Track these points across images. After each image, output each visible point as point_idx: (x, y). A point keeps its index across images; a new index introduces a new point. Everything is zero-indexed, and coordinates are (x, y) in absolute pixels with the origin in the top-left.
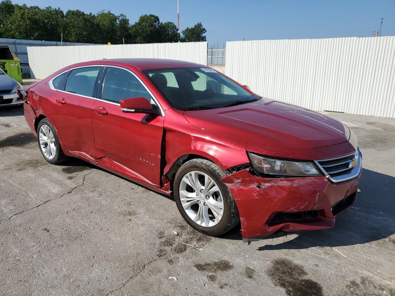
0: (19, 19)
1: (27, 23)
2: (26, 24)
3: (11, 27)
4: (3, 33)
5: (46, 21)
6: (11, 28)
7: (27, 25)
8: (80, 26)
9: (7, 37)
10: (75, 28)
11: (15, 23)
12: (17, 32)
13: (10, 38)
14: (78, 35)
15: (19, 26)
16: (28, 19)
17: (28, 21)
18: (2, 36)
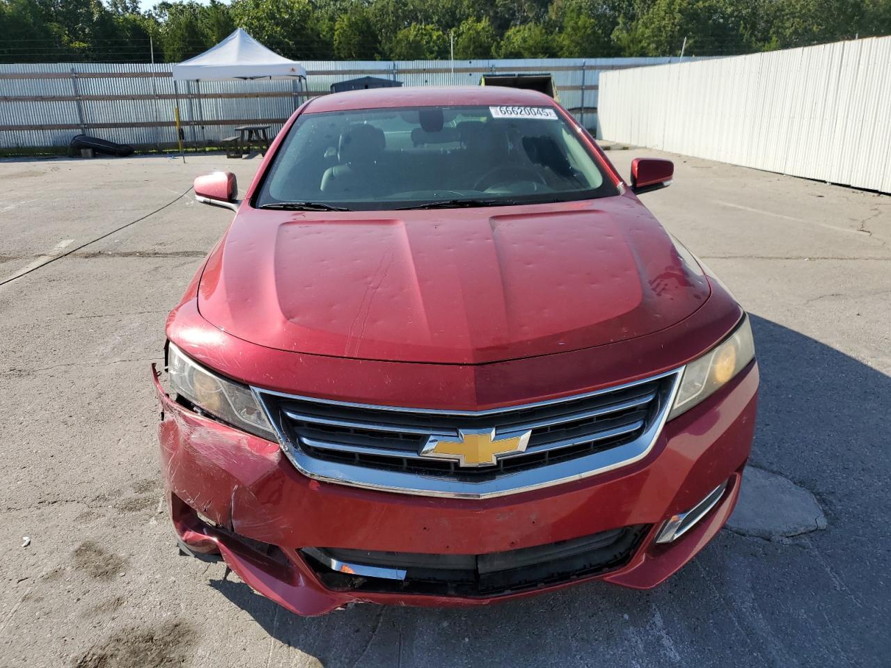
0: (662, 13)
1: (676, 21)
2: (673, 24)
3: (642, 32)
4: (625, 48)
5: (729, 10)
6: (643, 36)
7: (676, 26)
8: (809, 10)
9: (631, 55)
10: (794, 18)
11: (653, 23)
12: (653, 42)
13: (636, 56)
14: (799, 35)
15: (659, 29)
16: (680, 11)
17: (678, 16)
18: (622, 53)
